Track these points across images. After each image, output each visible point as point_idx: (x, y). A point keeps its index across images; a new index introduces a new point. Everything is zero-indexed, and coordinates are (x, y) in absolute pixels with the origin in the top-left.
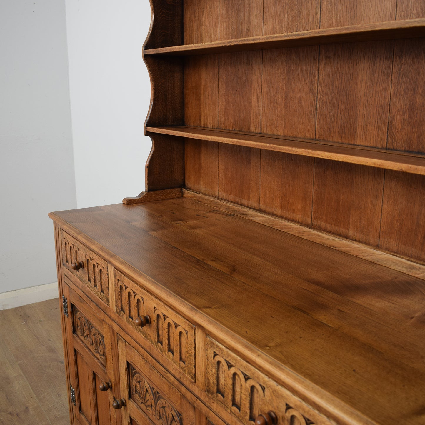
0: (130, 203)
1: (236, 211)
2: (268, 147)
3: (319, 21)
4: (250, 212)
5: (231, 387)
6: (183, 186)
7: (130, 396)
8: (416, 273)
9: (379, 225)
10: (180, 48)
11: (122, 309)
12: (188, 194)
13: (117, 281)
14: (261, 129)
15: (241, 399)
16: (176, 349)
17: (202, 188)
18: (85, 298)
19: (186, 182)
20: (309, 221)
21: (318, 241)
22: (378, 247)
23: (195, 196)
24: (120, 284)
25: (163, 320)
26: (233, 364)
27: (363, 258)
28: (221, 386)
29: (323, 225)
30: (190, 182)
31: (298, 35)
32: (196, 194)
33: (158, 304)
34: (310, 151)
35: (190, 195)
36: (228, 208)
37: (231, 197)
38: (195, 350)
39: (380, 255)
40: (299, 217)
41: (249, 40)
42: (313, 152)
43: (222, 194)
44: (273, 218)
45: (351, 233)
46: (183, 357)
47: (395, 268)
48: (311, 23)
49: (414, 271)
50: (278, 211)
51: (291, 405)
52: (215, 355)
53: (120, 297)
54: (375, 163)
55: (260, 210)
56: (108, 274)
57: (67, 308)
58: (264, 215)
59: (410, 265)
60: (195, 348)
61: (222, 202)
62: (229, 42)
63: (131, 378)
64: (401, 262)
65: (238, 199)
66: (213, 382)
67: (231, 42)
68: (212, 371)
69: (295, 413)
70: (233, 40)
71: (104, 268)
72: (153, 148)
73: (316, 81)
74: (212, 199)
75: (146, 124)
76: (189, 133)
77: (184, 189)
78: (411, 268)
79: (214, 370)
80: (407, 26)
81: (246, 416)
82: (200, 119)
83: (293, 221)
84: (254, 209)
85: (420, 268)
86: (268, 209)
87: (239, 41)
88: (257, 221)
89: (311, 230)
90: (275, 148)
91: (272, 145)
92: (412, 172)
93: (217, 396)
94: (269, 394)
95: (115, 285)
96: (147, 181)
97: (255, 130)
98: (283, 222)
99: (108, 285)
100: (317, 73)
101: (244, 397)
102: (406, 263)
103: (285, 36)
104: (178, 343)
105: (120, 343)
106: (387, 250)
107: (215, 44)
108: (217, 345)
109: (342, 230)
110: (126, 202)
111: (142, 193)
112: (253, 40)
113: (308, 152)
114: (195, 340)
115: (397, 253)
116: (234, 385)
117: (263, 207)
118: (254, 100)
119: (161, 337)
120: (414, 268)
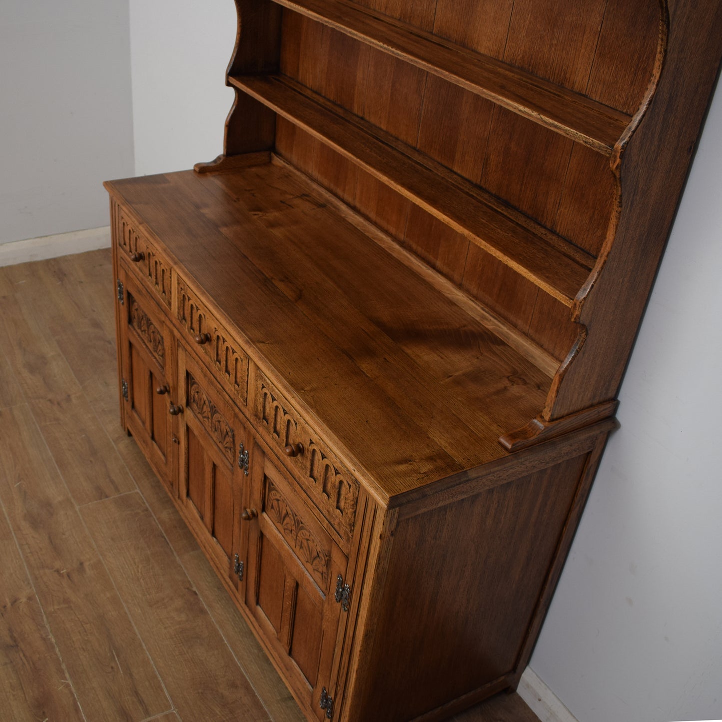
0: (203, 170)
1: (328, 201)
4: (343, 207)
5: (274, 417)
6: (272, 149)
7: (188, 404)
8: (486, 324)
9: (464, 263)
11: (184, 318)
12: (277, 161)
13: (180, 289)
15: (280, 428)
16: (232, 372)
17: (295, 159)
18: (144, 292)
19: (277, 144)
20: (402, 237)
22: (460, 286)
23: (284, 167)
24: (183, 293)
25: (222, 342)
26: (276, 399)
27: (445, 294)
28: (266, 414)
29: (414, 246)
30: (281, 146)
31: (393, 52)
32: (287, 165)
33: (218, 326)
34: (392, 182)
35: (279, 164)
36: (320, 195)
37: (326, 182)
38: (248, 378)
39: (459, 296)
40: (392, 230)
41: (347, 31)
42: (395, 185)
43: (316, 174)
44: (366, 223)
45: (438, 263)
46: (238, 380)
47: (470, 313)
48: (426, 9)
49: (486, 321)
50: (372, 215)
51: (313, 441)
52: (263, 387)
53: (182, 305)
55: (354, 209)
56: (171, 277)
57: (123, 294)
58: (357, 217)
59: (483, 314)
60: (248, 375)
61: (315, 186)
62: (326, 22)
63: (190, 387)
64: (476, 309)
65: (332, 186)
66: (261, 410)
68: (260, 400)
69: (315, 448)
70: (330, 21)
71: (167, 270)
72: (236, 102)
74: (304, 177)
75: (229, 71)
77: (273, 154)
78: (484, 317)
79: (261, 400)
81: (283, 443)
82: (298, 71)
83: (386, 232)
84: (348, 204)
85: (490, 320)
86: (363, 210)
87: (337, 26)
88: (350, 221)
89: (401, 249)
91: (358, 160)
93: (263, 422)
94: (299, 429)
95: (178, 292)
96: (225, 143)
98: (376, 231)
99: (171, 289)
101: (282, 427)
102: (480, 312)
103: (381, 47)
104: (234, 367)
105: (180, 350)
106: (468, 292)
107: (312, 16)
108: (265, 379)
109: (431, 258)
110: (197, 170)
111: (219, 158)
114: (248, 369)
115: (475, 298)
116: (276, 415)
117: (358, 205)
118: (359, 74)
119: (220, 356)
120: (486, 319)
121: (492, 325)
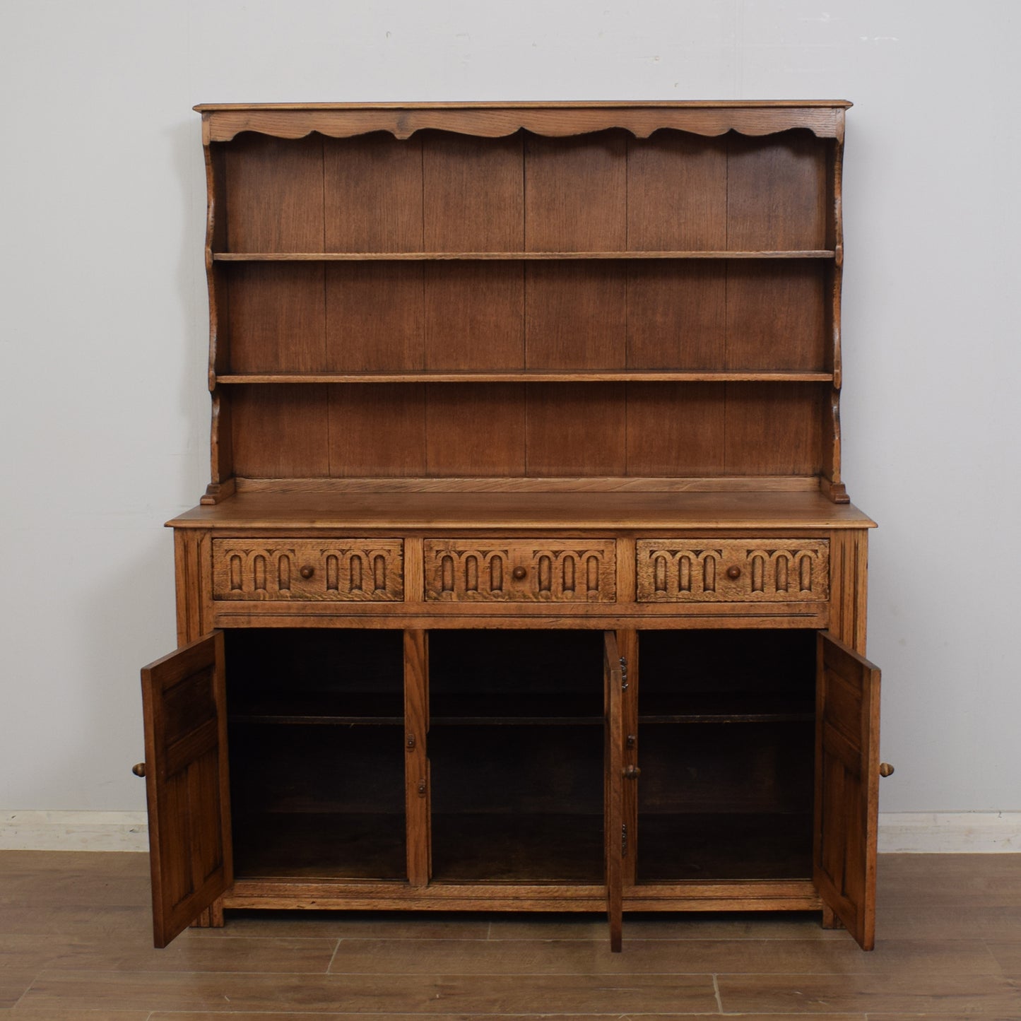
2: (520, 378)
3: (522, 233)
5: (677, 573)
6: (233, 475)
8: (679, 488)
9: (625, 451)
10: (324, 256)
11: (446, 589)
12: (254, 484)
14: (425, 365)
19: (238, 466)
20: (522, 469)
21: (545, 488)
22: (626, 474)
25: (553, 559)
27: (614, 490)
29: (545, 470)
30: (247, 466)
34: (587, 375)
35: (259, 486)
40: (503, 470)
42: (591, 376)
43: (339, 468)
45: (587, 469)
46: (594, 584)
48: (510, 234)
51: (752, 548)
52: (652, 552)
53: (440, 573)
54: (669, 378)
55: (428, 476)
58: (443, 479)
60: (616, 563)
64: (659, 481)
67: (445, 256)
68: (647, 573)
69: (756, 553)
73: (522, 302)
76: (346, 377)
77: (239, 480)
78: (672, 484)
80: (694, 256)
82: (277, 360)
83: (495, 476)
84: (417, 476)
85: (683, 481)
86: (445, 471)
88: (431, 490)
90: (530, 378)
92: (709, 380)
94: (728, 552)
95: (428, 561)
97: (413, 367)
100: (523, 292)
101: (694, 574)
102: (666, 481)
103: (542, 256)
104: (585, 572)
106: (638, 475)
109: (574, 469)
112: (487, 256)
113: (584, 377)
114: (616, 555)
116: (680, 569)
117: (434, 470)
118: (409, 327)
119: (547, 580)
120: (677, 483)
121: (686, 485)
